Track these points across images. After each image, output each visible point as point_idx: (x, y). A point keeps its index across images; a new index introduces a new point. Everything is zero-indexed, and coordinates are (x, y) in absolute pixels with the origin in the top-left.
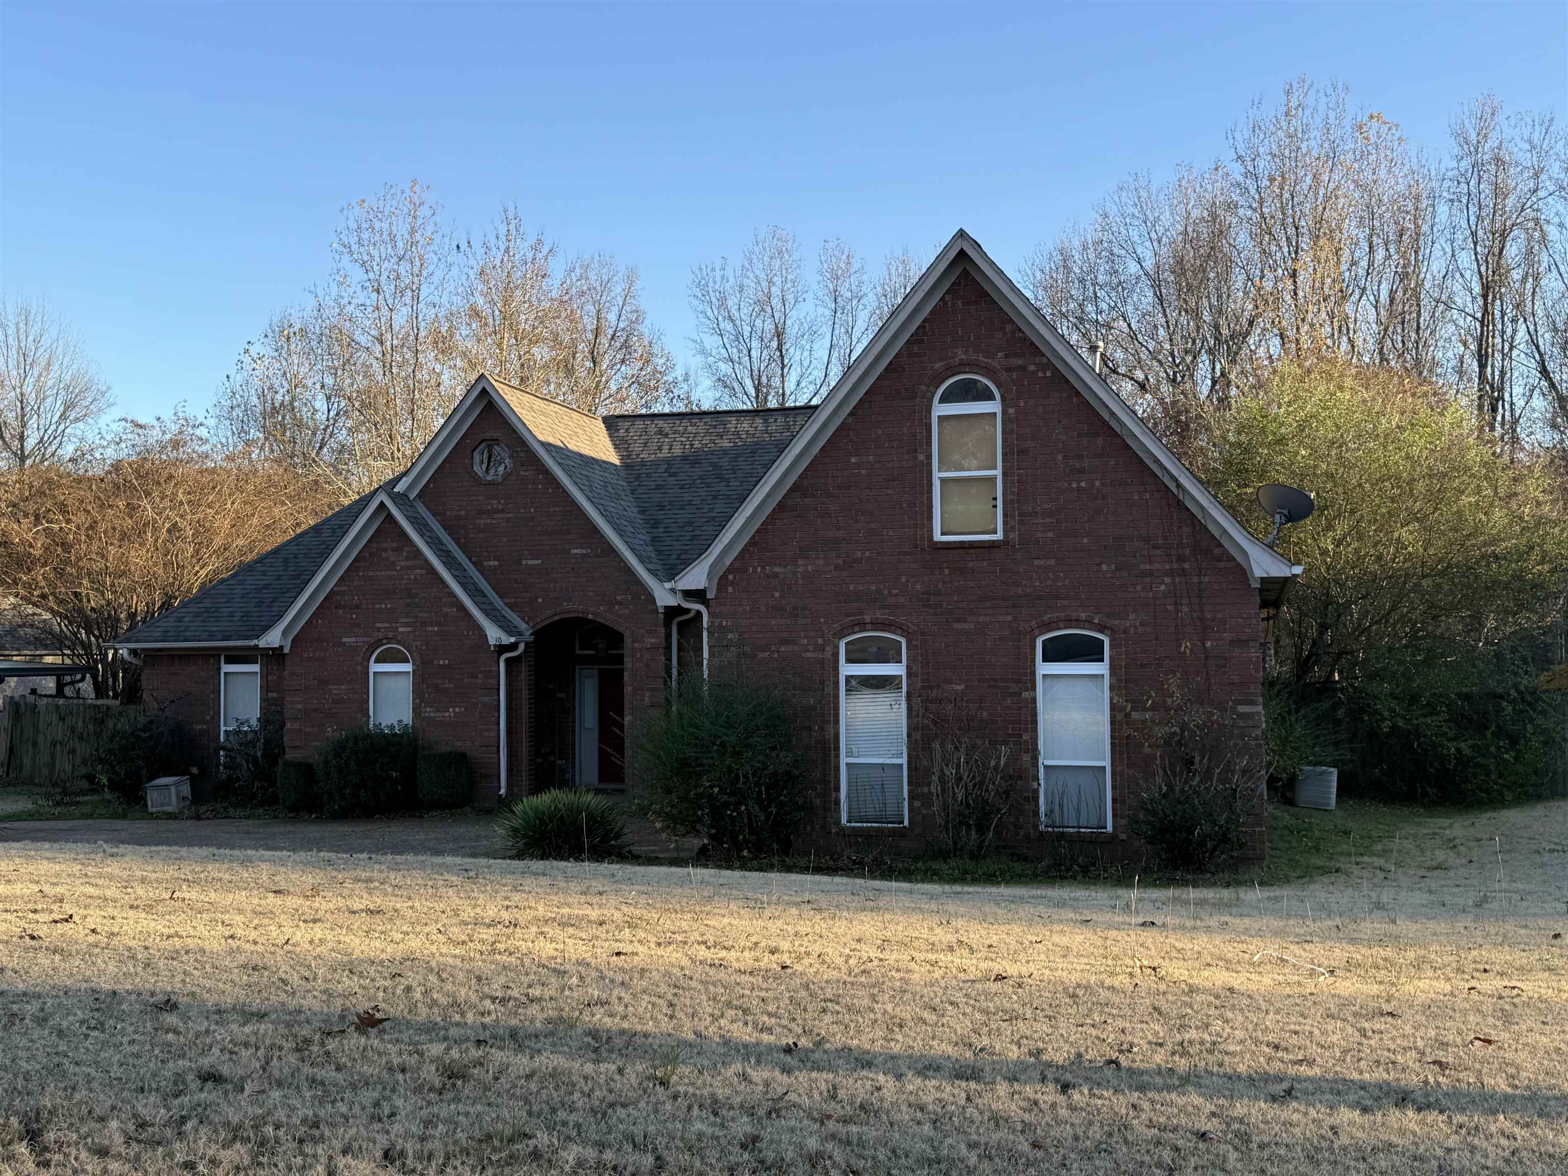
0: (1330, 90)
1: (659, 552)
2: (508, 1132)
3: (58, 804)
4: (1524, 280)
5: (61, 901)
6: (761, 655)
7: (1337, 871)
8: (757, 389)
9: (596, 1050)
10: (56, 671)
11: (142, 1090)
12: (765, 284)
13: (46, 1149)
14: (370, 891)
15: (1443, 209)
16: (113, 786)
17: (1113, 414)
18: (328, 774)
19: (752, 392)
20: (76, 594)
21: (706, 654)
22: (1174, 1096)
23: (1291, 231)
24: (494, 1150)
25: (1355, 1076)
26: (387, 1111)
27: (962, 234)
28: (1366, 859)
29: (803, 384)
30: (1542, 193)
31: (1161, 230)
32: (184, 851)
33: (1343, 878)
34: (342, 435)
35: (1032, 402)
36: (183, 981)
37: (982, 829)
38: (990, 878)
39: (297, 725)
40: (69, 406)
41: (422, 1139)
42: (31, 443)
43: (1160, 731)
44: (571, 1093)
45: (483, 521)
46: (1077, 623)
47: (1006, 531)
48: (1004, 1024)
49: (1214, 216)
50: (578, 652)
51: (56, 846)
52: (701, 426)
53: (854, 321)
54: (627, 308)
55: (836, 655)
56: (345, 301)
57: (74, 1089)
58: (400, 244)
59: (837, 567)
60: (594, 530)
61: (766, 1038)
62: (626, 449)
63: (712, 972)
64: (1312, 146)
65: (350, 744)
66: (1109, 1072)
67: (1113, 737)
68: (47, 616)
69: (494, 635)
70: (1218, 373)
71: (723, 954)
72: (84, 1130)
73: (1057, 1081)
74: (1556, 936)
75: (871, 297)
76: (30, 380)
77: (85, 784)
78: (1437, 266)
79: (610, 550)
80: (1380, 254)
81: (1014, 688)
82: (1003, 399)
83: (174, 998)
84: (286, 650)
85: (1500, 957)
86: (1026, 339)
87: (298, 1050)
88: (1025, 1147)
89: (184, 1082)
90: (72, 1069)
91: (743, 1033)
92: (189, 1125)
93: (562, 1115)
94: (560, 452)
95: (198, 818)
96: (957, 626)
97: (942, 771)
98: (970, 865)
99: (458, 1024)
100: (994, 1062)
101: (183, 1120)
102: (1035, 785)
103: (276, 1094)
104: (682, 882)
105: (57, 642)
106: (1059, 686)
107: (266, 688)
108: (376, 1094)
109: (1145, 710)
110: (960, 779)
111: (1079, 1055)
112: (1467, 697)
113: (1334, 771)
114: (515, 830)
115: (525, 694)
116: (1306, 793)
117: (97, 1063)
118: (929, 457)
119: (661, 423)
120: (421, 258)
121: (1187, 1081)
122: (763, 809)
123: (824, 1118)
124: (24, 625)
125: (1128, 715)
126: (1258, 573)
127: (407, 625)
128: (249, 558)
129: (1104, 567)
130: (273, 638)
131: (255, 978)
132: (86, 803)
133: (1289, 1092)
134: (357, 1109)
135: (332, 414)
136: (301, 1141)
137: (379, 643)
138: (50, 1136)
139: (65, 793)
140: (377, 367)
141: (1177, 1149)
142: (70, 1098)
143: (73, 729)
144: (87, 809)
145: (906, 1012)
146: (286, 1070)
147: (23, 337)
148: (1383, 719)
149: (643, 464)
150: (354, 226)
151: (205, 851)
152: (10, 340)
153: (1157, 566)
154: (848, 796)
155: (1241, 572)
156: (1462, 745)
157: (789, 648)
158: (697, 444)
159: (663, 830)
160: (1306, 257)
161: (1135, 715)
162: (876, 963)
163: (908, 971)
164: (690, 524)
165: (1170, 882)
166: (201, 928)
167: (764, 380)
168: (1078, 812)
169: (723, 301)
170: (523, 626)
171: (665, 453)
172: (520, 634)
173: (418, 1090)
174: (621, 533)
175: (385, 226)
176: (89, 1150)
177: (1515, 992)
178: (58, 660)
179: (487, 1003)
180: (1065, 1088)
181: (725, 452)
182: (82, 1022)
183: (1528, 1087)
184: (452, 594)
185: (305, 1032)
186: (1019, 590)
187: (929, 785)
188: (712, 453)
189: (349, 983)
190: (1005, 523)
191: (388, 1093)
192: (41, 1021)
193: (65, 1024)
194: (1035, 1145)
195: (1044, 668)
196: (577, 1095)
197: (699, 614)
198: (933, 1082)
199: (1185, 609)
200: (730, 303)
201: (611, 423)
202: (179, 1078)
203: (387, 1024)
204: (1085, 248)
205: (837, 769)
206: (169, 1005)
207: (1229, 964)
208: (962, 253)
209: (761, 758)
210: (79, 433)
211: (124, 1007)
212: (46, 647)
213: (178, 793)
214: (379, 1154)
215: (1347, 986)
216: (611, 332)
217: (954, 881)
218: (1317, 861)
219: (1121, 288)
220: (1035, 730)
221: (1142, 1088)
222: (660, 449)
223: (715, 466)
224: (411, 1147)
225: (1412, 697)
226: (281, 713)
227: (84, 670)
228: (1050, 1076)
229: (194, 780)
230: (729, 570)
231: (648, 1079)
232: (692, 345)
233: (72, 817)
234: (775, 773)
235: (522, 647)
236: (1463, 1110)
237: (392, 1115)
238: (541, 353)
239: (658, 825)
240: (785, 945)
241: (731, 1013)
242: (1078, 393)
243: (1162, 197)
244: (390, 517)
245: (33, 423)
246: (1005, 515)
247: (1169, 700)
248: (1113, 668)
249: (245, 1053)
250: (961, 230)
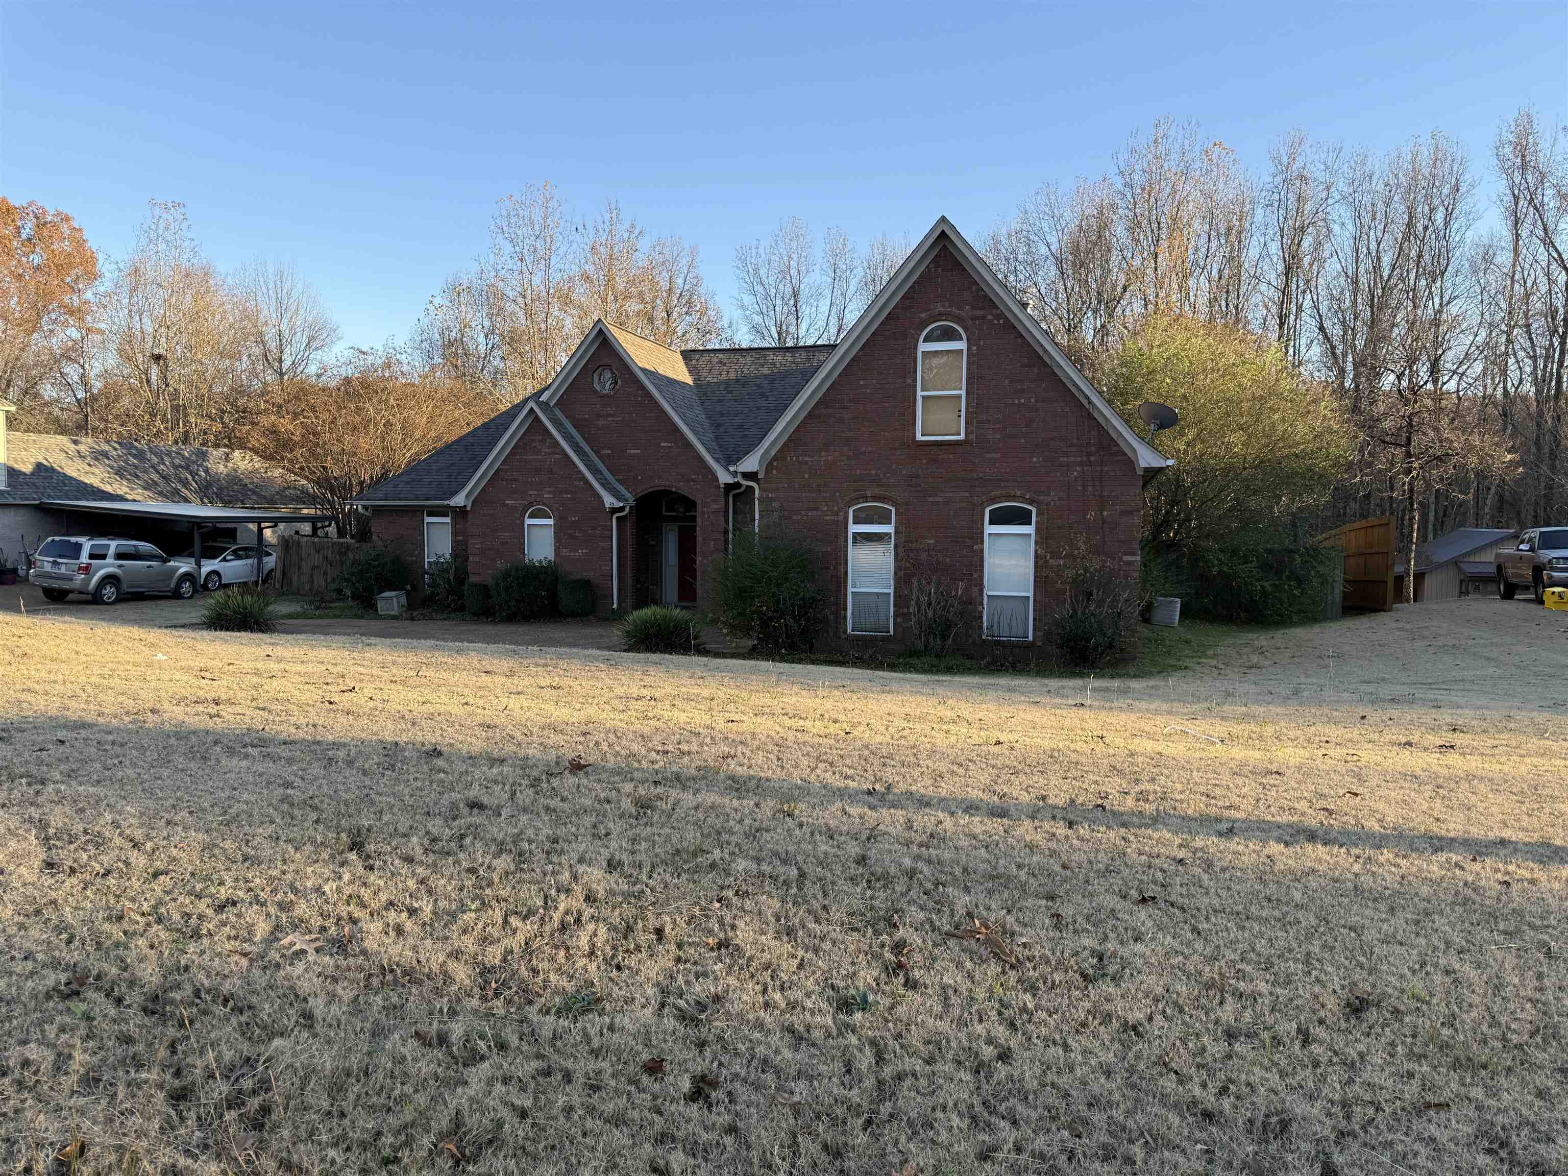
0: (1186, 125)
1: (720, 446)
2: (692, 848)
3: (318, 608)
4: (1311, 265)
5: (343, 676)
6: (795, 518)
7: (1186, 668)
8: (779, 334)
9: (737, 790)
10: (312, 519)
11: (428, 813)
12: (786, 258)
13: (368, 857)
14: (549, 673)
15: (1259, 211)
16: (355, 596)
17: (1046, 351)
18: (498, 593)
19: (776, 336)
20: (324, 468)
21: (757, 517)
22: (1150, 831)
23: (1155, 226)
24: (685, 862)
25: (1269, 818)
26: (603, 832)
27: (943, 219)
28: (1203, 660)
29: (811, 331)
30: (1330, 201)
31: (1064, 223)
32: (415, 642)
33: (1191, 674)
34: (496, 362)
35: (988, 342)
36: (442, 735)
37: (944, 638)
38: (949, 670)
39: (477, 559)
40: (311, 339)
41: (633, 853)
42: (286, 364)
43: (1070, 573)
44: (728, 821)
45: (601, 422)
46: (1013, 498)
47: (966, 434)
48: (1013, 777)
49: (1101, 213)
50: (664, 513)
51: (328, 637)
52: (749, 358)
53: (848, 286)
54: (690, 275)
55: (846, 519)
56: (499, 267)
57: (381, 812)
58: (537, 227)
59: (849, 458)
60: (677, 430)
61: (851, 783)
62: (697, 374)
63: (799, 735)
64: (1172, 164)
65: (513, 573)
66: (1099, 813)
67: (1035, 577)
68: (304, 482)
69: (609, 501)
70: (1099, 326)
71: (802, 722)
72: (394, 843)
73: (1064, 819)
74: (1363, 717)
75: (860, 269)
76: (285, 321)
77: (334, 595)
78: (1253, 252)
79: (688, 444)
80: (1214, 245)
81: (968, 542)
82: (969, 340)
83: (439, 748)
84: (468, 508)
85: (1332, 732)
86: (986, 296)
87: (532, 786)
88: (1057, 868)
89: (458, 809)
90: (378, 798)
91: (837, 782)
92: (468, 841)
93: (725, 837)
94: (653, 375)
95: (412, 619)
96: (931, 499)
97: (918, 599)
98: (935, 661)
99: (637, 769)
100: (1016, 805)
101: (462, 837)
102: (980, 608)
103: (524, 818)
104: (756, 670)
105: (312, 500)
106: (1000, 542)
107: (455, 534)
108: (593, 819)
109: (1060, 558)
110: (930, 604)
111: (1072, 801)
112: (1269, 551)
113: (1179, 600)
114: (627, 632)
115: (630, 541)
116: (1159, 615)
117: (394, 794)
118: (915, 381)
119: (721, 356)
120: (551, 236)
121: (1156, 820)
122: (797, 622)
123: (908, 844)
124: (289, 488)
125: (1047, 561)
126: (1143, 464)
127: (550, 493)
128: (439, 445)
129: (1035, 459)
130: (459, 500)
131: (490, 733)
132: (336, 608)
133: (1231, 830)
134: (582, 830)
135: (490, 346)
136: (548, 853)
137: (530, 505)
138: (371, 848)
139: (322, 600)
140: (521, 314)
141: (1165, 872)
142: (380, 819)
143: (326, 558)
144: (338, 612)
145: (943, 767)
146: (527, 800)
147: (279, 291)
148: (1214, 566)
149: (709, 384)
150: (504, 213)
151: (431, 642)
152: (271, 292)
153: (1072, 459)
154: (853, 614)
155: (1130, 463)
156: (1265, 584)
157: (815, 513)
158: (746, 372)
159: (727, 634)
160: (1164, 244)
161: (1051, 562)
162: (908, 731)
163: (933, 737)
164: (741, 426)
165: (1072, 675)
166: (443, 697)
167: (784, 328)
168: (1010, 626)
169: (756, 270)
170: (628, 495)
171: (724, 377)
172: (626, 500)
173: (621, 816)
174: (694, 431)
175: (527, 213)
176: (400, 858)
177: (1355, 758)
178: (313, 511)
179: (653, 754)
180: (1071, 824)
181: (766, 377)
182: (379, 764)
183: (1395, 829)
184: (580, 472)
185: (535, 773)
186: (975, 475)
187: (908, 607)
188: (757, 377)
189: (554, 739)
190: (966, 428)
191: (601, 818)
192: (350, 763)
193: (367, 766)
194: (1064, 867)
195: (989, 529)
196: (732, 823)
197: (751, 489)
198: (978, 819)
199: (1090, 489)
200: (761, 272)
201: (687, 355)
202: (454, 806)
203: (590, 769)
204: (1010, 235)
205: (846, 595)
206: (435, 753)
207: (1150, 736)
208: (943, 233)
209: (795, 587)
210: (319, 357)
211: (406, 754)
212: (304, 503)
213: (398, 603)
214: (604, 863)
215: (1238, 753)
216: (679, 291)
217: (925, 672)
218: (1172, 662)
219: (1034, 264)
220: (982, 571)
221: (1124, 825)
222: (720, 374)
223: (759, 386)
224: (626, 858)
225: (1233, 551)
226: (466, 550)
227: (330, 519)
228: (1059, 816)
229: (408, 594)
230: (775, 458)
231: (779, 811)
232: (735, 302)
233: (327, 617)
234: (803, 599)
235: (627, 509)
236: (1356, 845)
237: (607, 834)
238: (633, 306)
239: (725, 631)
240: (842, 718)
241: (821, 765)
242: (1021, 336)
243: (1065, 199)
244: (537, 418)
245: (287, 350)
246: (967, 423)
247: (1076, 552)
248: (1038, 529)
249: (497, 788)
250: (943, 217)
